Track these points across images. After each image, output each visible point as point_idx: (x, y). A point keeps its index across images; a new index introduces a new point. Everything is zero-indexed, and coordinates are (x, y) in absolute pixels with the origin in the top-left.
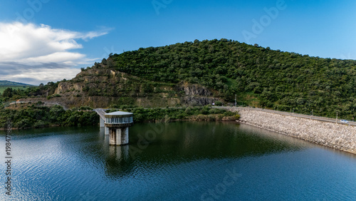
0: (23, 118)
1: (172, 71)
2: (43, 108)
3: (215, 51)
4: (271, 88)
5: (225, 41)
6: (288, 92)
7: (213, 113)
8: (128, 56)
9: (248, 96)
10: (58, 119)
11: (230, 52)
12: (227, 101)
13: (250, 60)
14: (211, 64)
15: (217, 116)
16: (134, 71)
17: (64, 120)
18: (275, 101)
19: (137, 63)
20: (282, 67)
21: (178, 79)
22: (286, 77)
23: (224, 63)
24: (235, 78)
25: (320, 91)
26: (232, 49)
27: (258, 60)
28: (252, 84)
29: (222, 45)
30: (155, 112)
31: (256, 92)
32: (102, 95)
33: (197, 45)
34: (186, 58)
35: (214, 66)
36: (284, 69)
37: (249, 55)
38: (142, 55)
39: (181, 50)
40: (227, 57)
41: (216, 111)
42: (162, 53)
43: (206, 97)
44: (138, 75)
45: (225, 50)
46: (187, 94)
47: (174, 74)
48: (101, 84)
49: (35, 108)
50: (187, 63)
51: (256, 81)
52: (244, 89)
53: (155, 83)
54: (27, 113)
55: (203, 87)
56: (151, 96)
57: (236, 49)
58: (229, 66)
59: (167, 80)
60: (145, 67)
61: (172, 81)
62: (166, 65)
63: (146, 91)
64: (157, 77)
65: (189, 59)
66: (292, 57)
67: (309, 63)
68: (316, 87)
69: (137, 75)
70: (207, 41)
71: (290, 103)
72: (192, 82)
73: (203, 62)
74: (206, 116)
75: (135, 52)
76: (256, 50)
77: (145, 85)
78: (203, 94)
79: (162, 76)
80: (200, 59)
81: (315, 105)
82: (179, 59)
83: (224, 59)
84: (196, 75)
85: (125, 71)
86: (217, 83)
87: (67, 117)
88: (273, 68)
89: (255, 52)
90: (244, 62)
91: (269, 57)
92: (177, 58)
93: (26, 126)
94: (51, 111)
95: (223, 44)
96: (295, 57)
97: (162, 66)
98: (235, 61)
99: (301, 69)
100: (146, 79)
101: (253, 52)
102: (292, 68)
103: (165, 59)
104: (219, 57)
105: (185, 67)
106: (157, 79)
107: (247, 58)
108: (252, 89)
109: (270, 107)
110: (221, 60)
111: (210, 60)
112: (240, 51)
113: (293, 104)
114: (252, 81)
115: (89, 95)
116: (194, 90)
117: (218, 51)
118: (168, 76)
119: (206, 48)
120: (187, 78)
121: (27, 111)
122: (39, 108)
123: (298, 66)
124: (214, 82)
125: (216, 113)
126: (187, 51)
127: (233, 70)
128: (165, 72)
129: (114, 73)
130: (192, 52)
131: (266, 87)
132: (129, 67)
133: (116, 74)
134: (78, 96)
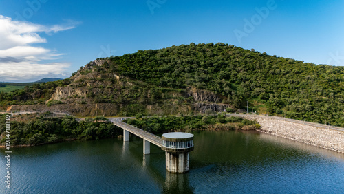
0: (34, 133)
1: (178, 76)
2: (54, 120)
3: (214, 55)
4: (276, 94)
5: (222, 45)
6: (293, 98)
7: (230, 121)
8: (129, 59)
9: (255, 102)
10: (73, 131)
11: (229, 56)
12: (237, 108)
13: (250, 65)
14: (213, 68)
15: (235, 125)
16: (139, 76)
17: (80, 133)
18: (282, 107)
19: (141, 66)
20: (282, 73)
21: (186, 85)
22: (287, 83)
23: (225, 67)
24: (239, 84)
25: (324, 98)
26: (230, 53)
27: (257, 65)
28: (257, 90)
29: (219, 49)
30: (171, 121)
31: (262, 98)
32: (110, 102)
33: (194, 49)
34: (188, 62)
35: (216, 71)
36: (284, 74)
37: (248, 60)
38: (143, 58)
39: (180, 54)
40: (227, 62)
41: (233, 120)
42: (162, 56)
43: (215, 104)
44: (144, 80)
45: (223, 54)
46: (196, 100)
47: (180, 78)
48: (106, 89)
49: (45, 119)
50: (191, 68)
51: (260, 87)
52: (250, 95)
53: (162, 88)
54: (38, 126)
55: (212, 93)
56: (161, 102)
57: (234, 54)
58: (230, 70)
59: (174, 86)
60: (149, 71)
61: (180, 87)
62: (170, 70)
63: (155, 98)
64: (163, 82)
65: (192, 63)
66: (290, 63)
67: (307, 69)
68: (320, 93)
69: (142, 80)
70: (203, 45)
71: (298, 110)
72: (201, 88)
73: (205, 66)
74: (223, 125)
75: (135, 55)
76: (253, 55)
77: (154, 91)
78: (212, 100)
79: (169, 81)
80: (202, 63)
81: (323, 112)
82: (182, 63)
83: (225, 64)
84: (203, 80)
85: (130, 76)
86: (225, 89)
87: (83, 129)
88: (273, 74)
89: (253, 57)
90: (244, 67)
91: (267, 63)
92: (179, 62)
93: (39, 142)
94: (63, 123)
95: (221, 47)
96: (293, 63)
97: (166, 71)
98: (235, 66)
99: (301, 75)
100: (152, 84)
101: (251, 57)
102: (291, 73)
103: (167, 63)
104: (219, 62)
105: (190, 72)
106: (164, 84)
107: (246, 63)
108: (259, 95)
109: (280, 113)
110: (222, 64)
111: (211, 65)
112: (239, 55)
113: (301, 111)
114: (257, 87)
115: (96, 102)
116: (203, 96)
117: (217, 55)
118: (174, 81)
119: (204, 51)
120: (194, 84)
121: (37, 123)
122: (49, 120)
123: (298, 73)
124: (221, 87)
125: (234, 122)
126: (187, 55)
127: (236, 75)
128: (170, 76)
129: (118, 77)
130: (192, 55)
131: (271, 92)
132: (134, 71)
133: (120, 79)
134: (83, 103)
